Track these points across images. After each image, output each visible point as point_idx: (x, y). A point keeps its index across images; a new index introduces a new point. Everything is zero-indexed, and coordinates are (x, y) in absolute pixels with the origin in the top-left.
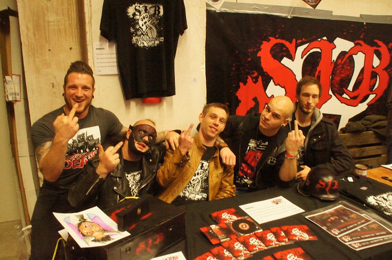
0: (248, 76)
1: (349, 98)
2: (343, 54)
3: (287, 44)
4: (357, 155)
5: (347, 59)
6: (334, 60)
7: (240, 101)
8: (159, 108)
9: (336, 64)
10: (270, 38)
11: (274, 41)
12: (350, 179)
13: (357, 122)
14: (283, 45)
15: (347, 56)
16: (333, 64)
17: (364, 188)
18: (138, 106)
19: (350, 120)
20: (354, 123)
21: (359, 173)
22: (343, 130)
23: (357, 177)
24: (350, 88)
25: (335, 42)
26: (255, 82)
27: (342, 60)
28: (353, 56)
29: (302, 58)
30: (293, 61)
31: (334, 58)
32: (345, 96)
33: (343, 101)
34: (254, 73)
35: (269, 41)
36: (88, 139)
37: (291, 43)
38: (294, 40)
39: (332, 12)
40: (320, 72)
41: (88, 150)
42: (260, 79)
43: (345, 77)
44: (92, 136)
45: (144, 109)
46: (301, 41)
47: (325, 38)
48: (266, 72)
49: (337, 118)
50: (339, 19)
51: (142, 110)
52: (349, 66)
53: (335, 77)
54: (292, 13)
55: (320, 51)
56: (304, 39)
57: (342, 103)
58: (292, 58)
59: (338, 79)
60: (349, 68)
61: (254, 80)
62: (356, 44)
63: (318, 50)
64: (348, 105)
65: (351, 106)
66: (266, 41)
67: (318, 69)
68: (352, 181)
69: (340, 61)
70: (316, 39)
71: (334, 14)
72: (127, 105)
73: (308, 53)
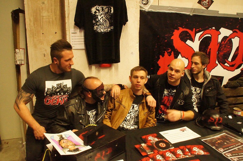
0: (165, 51)
1: (229, 66)
2: (225, 38)
3: (189, 31)
4: (234, 102)
5: (228, 41)
6: (219, 42)
7: (160, 67)
8: (110, 71)
9: (220, 44)
10: (179, 28)
11: (181, 30)
12: (230, 117)
13: (234, 81)
14: (187, 32)
15: (228, 39)
16: (219, 44)
17: (240, 123)
18: (97, 69)
19: (229, 80)
20: (232, 82)
21: (236, 113)
22: (225, 86)
23: (234, 116)
24: (230, 59)
25: (220, 30)
26: (169, 55)
27: (224, 42)
28: (232, 39)
29: (199, 40)
30: (193, 42)
31: (220, 40)
32: (226, 64)
33: (225, 68)
34: (169, 50)
35: (178, 29)
36: (64, 87)
37: (192, 31)
38: (194, 29)
39: (218, 11)
40: (210, 49)
41: (62, 94)
42: (172, 53)
43: (226, 52)
44: (66, 85)
45: (100, 70)
46: (198, 30)
47: (214, 28)
48: (176, 49)
49: (221, 79)
50: (223, 16)
51: (99, 71)
52: (229, 45)
53: (220, 53)
54: (193, 13)
55: (211, 36)
56: (200, 29)
57: (224, 69)
58: (193, 40)
59: (222, 53)
60: (229, 47)
61: (169, 54)
62: (234, 32)
63: (210, 35)
64: (228, 70)
65: (230, 71)
66: (176, 29)
67: (209, 47)
68: (232, 118)
69: (223, 42)
70: (208, 29)
71: (219, 13)
72: (90, 68)
73: (203, 37)
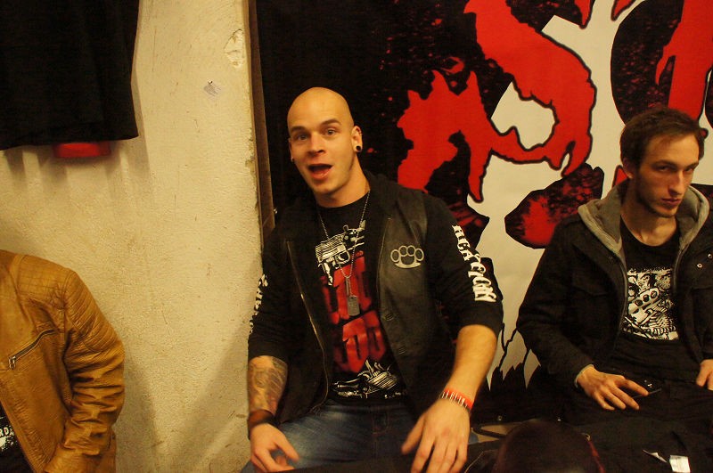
0: (435, 72)
7: (410, 145)
26: (457, 91)
29: (614, 18)
30: (583, 26)
40: (671, 59)
42: (473, 80)
45: (64, 173)
48: (492, 60)
58: (580, 18)
61: (454, 84)
67: (668, 50)
72: (16, 165)
73: (637, 3)
